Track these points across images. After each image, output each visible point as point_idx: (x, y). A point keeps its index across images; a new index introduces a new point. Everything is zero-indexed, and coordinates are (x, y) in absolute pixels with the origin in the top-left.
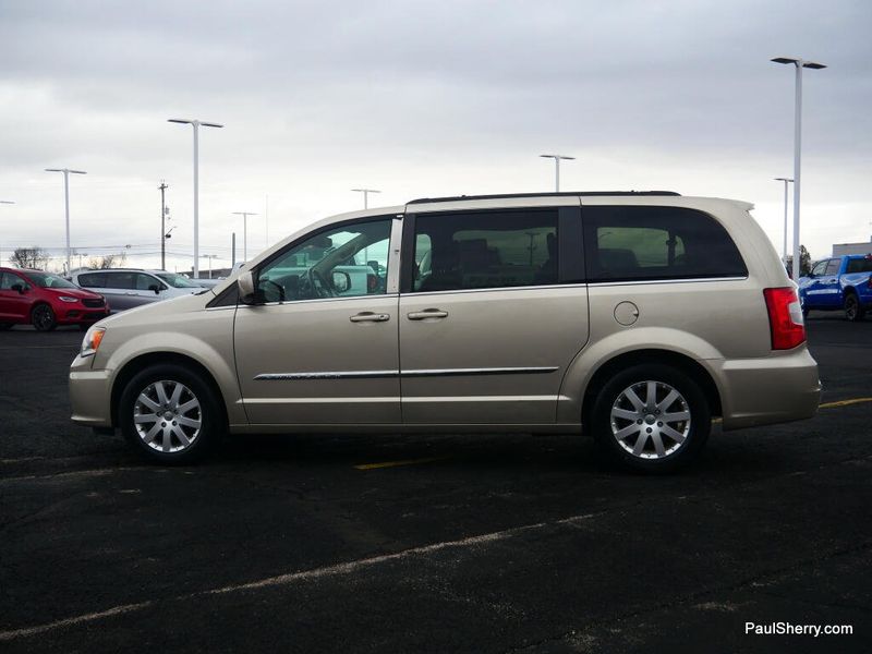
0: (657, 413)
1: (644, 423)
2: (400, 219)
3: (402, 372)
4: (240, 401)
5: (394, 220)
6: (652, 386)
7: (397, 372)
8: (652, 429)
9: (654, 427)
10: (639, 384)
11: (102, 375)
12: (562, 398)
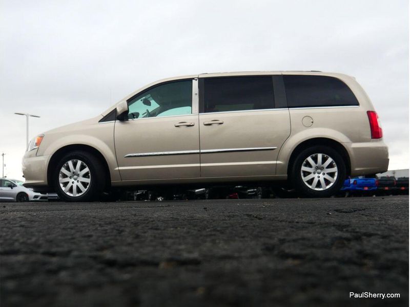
0: (322, 169)
1: (316, 174)
2: (196, 80)
3: (202, 151)
4: (117, 169)
5: (193, 81)
6: (320, 156)
7: (198, 151)
8: (320, 177)
9: (321, 175)
10: (314, 155)
11: (41, 158)
12: (278, 162)
